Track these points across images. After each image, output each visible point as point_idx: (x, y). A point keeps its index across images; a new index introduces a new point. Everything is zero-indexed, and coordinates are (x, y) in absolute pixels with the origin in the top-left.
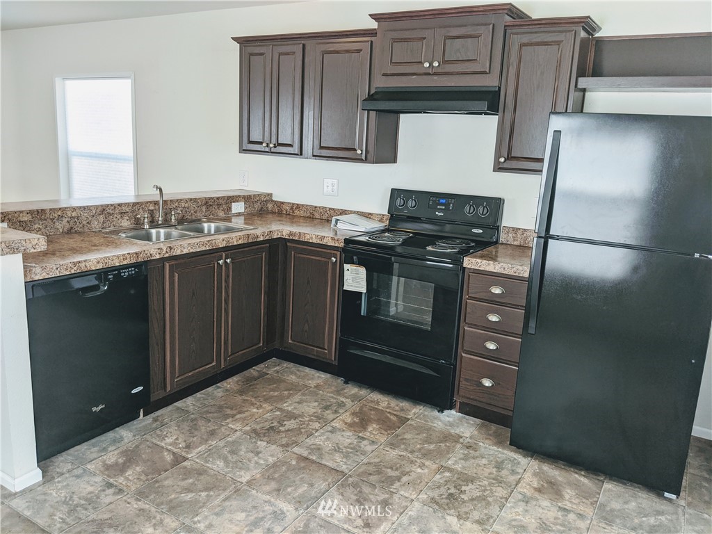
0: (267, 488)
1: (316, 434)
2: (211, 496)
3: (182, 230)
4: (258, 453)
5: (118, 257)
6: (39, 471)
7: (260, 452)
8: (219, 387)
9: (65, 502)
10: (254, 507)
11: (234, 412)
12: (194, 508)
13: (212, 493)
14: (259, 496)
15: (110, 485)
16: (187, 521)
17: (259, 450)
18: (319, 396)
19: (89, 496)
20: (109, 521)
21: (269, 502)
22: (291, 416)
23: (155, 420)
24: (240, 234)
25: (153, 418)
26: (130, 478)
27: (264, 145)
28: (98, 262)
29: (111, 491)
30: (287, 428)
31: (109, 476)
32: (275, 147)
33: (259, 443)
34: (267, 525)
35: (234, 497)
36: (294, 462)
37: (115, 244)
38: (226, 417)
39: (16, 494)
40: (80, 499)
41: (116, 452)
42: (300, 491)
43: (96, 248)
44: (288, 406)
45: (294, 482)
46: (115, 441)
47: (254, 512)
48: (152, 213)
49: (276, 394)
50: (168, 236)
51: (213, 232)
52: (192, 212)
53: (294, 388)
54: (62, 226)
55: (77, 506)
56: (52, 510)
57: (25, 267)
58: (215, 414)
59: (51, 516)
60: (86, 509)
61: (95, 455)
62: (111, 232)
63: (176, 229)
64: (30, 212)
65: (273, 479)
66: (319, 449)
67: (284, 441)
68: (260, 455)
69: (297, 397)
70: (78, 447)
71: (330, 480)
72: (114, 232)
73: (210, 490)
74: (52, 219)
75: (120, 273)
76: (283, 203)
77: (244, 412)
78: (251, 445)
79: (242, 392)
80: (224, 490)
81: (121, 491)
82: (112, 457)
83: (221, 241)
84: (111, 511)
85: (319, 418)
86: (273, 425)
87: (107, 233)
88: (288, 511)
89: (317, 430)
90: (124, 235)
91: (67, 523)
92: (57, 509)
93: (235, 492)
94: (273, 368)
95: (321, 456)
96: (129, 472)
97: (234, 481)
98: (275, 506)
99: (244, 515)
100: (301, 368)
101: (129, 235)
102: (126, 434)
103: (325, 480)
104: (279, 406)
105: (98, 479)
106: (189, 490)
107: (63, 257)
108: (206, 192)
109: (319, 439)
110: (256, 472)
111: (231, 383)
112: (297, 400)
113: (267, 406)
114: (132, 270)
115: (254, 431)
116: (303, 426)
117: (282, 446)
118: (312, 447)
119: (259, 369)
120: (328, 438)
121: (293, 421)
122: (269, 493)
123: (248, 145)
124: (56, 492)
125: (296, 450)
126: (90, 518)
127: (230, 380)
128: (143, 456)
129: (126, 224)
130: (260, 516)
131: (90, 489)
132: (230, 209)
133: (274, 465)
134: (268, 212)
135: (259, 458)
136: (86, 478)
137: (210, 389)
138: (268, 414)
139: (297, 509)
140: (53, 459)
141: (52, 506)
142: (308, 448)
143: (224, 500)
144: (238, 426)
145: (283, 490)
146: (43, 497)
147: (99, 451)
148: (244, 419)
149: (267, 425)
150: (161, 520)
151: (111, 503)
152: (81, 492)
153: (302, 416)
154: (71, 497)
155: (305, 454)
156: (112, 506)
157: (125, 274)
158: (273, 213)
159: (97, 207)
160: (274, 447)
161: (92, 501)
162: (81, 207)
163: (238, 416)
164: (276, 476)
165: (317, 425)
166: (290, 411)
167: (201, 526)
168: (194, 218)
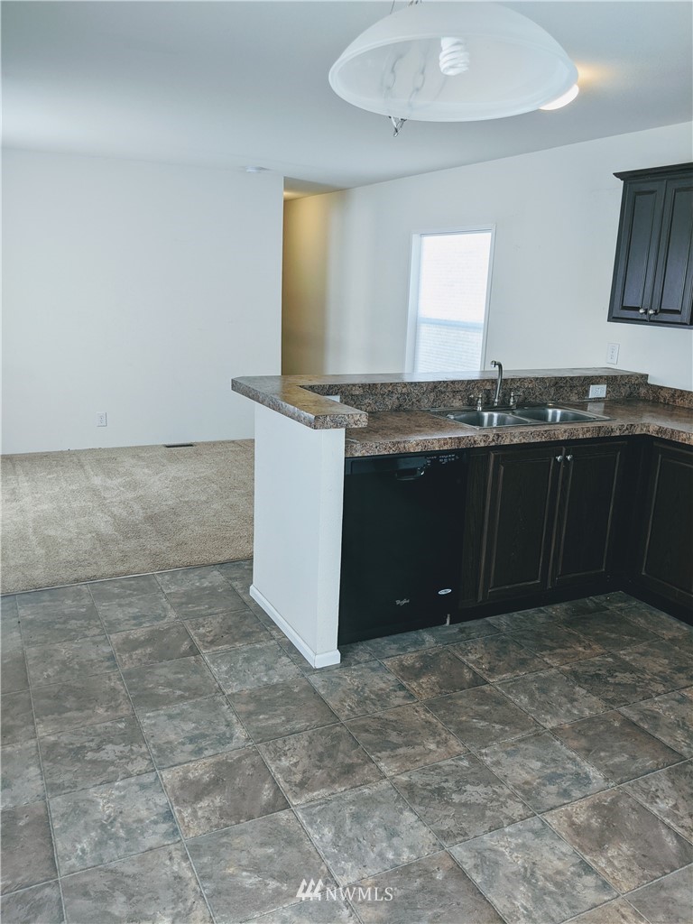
0: (575, 744)
1: (656, 699)
2: (506, 731)
3: (520, 415)
4: (572, 701)
5: (439, 440)
6: (338, 654)
7: (576, 700)
8: (542, 612)
9: (356, 692)
10: (554, 760)
11: (554, 645)
12: (485, 738)
13: (507, 728)
14: (563, 749)
15: (402, 688)
16: (474, 750)
17: (576, 696)
18: (673, 653)
19: (380, 692)
20: (394, 724)
21: (573, 760)
22: (627, 668)
23: (462, 631)
24: (589, 425)
25: (460, 629)
26: (424, 685)
27: (641, 311)
28: (417, 445)
29: (402, 693)
30: (617, 680)
31: (402, 677)
32: (656, 314)
33: (577, 689)
34: (565, 786)
35: (532, 741)
36: (617, 724)
37: (439, 427)
38: (544, 647)
39: (316, 669)
40: (371, 692)
41: (415, 655)
42: (617, 760)
43: (419, 429)
44: (626, 655)
45: (612, 747)
46: (417, 643)
47: (552, 765)
48: (488, 393)
49: (613, 636)
50: (501, 421)
51: (558, 420)
52: (537, 394)
53: (640, 635)
54: (391, 402)
55: (366, 698)
56: (343, 696)
57: (347, 442)
58: (531, 642)
59: (342, 701)
60: (375, 705)
61: (393, 652)
62: (440, 412)
63: (513, 413)
64: (363, 386)
65: (585, 736)
66: (655, 718)
67: (610, 695)
68: (575, 703)
69: (641, 647)
70: (379, 640)
71: (660, 760)
72: (443, 412)
73: (506, 725)
74: (383, 395)
75: (438, 458)
76: (661, 388)
77: (566, 648)
78: (567, 689)
79: (569, 623)
80: (523, 730)
81: (411, 697)
82: (410, 658)
83: (562, 432)
84: (398, 714)
85: (665, 680)
86: (599, 672)
87: (435, 413)
88: (594, 778)
89: (659, 694)
90: (452, 417)
91: (355, 713)
92: (348, 696)
93: (535, 736)
94: (616, 603)
95: (656, 726)
96: (424, 680)
97: (536, 724)
98: (580, 768)
99: (539, 764)
100: (656, 612)
101: (458, 417)
102: (428, 638)
103: (653, 758)
104: (613, 651)
105: (392, 678)
106: (482, 718)
107: (385, 436)
108: (559, 370)
109: (659, 706)
110: (566, 722)
111: (558, 610)
112: (641, 650)
113: (597, 648)
114: (452, 457)
115: (574, 673)
116: (641, 684)
117: (606, 700)
118: (647, 712)
119: (597, 601)
120: (671, 707)
121: (628, 675)
122: (576, 750)
123: (621, 311)
124: (350, 680)
125: (624, 710)
126: (377, 715)
127: (558, 606)
128: (442, 667)
129: (458, 404)
130: (558, 772)
131: (383, 686)
132: (587, 392)
133: (590, 720)
134: (639, 399)
135: (574, 707)
136: (380, 674)
137: (531, 611)
138: (597, 658)
139: (606, 780)
140: (353, 645)
141: (344, 692)
142: (641, 712)
143: (520, 741)
144: (555, 662)
145: (595, 753)
146: (337, 680)
147: (398, 649)
148: (564, 656)
149: (592, 670)
150: (446, 739)
151: (399, 706)
152: (373, 686)
153: (643, 671)
154: (363, 688)
155: (635, 718)
156: (399, 709)
157: (444, 460)
158: (645, 400)
159: (429, 383)
160: (595, 698)
161: (382, 698)
162: (412, 383)
163: (558, 651)
164: (591, 733)
165: (660, 688)
166: (627, 662)
167: (488, 760)
168: (538, 401)
